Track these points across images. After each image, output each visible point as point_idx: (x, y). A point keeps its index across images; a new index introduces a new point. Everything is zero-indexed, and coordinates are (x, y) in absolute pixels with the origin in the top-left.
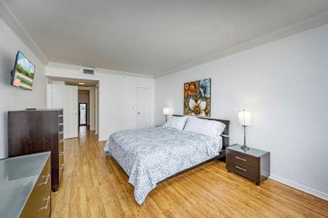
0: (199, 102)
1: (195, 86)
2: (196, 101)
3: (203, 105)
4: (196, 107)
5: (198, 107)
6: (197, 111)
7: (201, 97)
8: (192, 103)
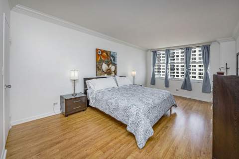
0: (110, 66)
1: (107, 54)
2: (108, 65)
3: (113, 68)
4: (108, 70)
5: (110, 69)
6: (109, 73)
7: (112, 63)
8: (104, 67)
